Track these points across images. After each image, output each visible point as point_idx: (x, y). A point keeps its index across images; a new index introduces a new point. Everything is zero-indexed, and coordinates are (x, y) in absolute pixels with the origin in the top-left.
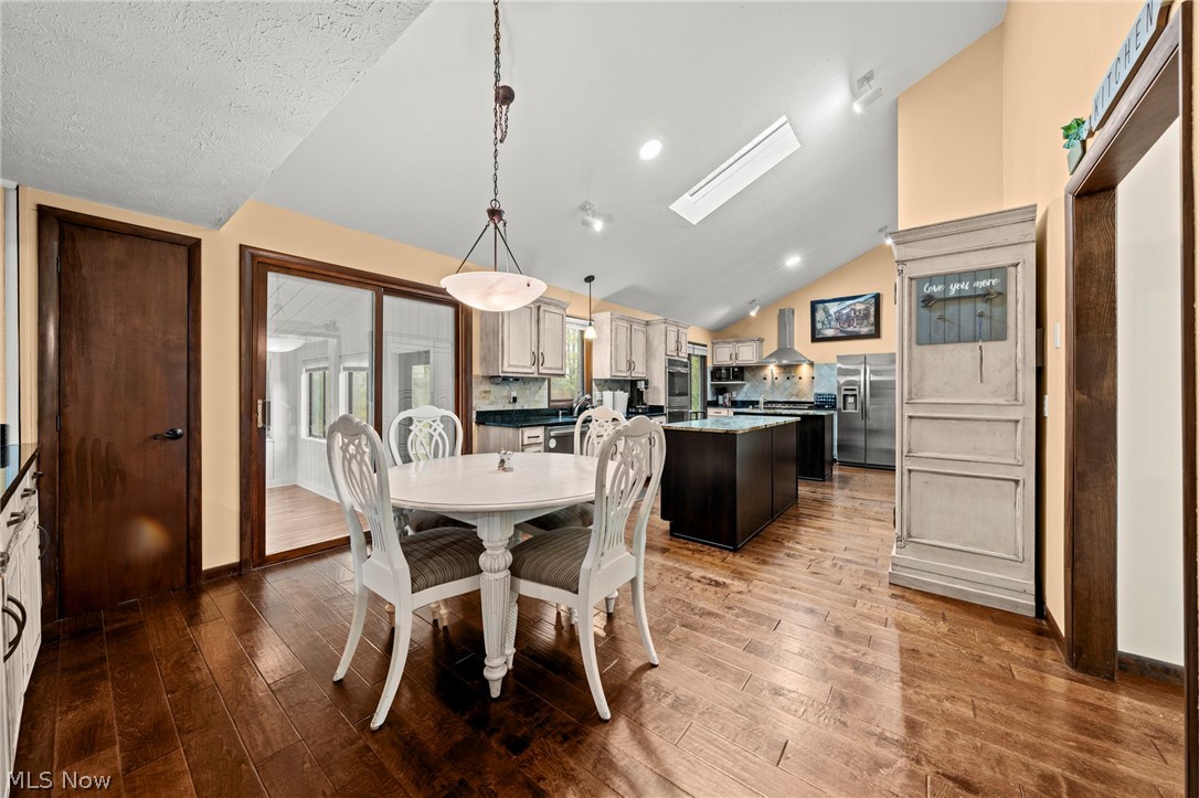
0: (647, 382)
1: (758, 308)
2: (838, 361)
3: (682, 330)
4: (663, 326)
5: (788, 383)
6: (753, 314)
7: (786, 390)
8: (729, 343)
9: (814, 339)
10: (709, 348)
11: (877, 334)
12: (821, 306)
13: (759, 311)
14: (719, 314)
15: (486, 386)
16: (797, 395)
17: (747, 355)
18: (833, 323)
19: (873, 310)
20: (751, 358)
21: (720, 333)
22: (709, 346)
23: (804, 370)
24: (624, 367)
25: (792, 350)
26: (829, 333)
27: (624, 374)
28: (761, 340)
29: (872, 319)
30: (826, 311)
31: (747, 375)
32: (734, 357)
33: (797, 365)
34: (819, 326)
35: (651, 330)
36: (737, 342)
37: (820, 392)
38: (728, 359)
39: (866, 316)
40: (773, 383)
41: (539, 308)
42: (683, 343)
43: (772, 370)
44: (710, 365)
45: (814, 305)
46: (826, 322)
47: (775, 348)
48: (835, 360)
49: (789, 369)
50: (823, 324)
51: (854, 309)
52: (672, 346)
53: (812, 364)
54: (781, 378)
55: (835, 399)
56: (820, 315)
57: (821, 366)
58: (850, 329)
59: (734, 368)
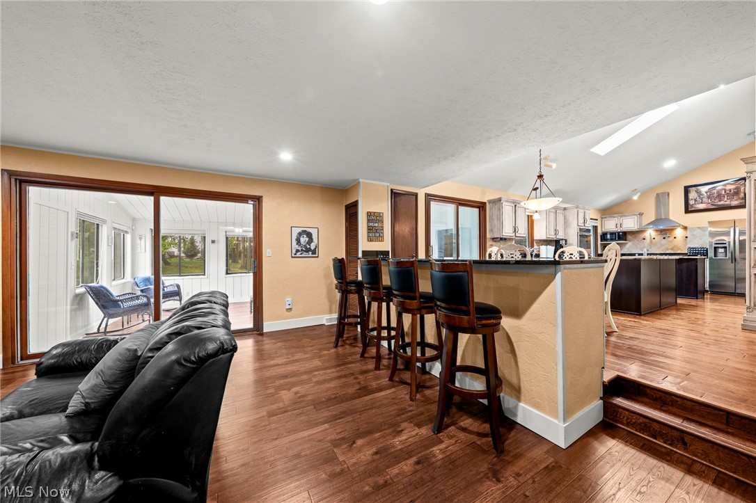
0: (566, 241)
1: (639, 194)
2: (710, 226)
3: (586, 211)
4: (576, 210)
5: (664, 241)
6: (635, 198)
7: (662, 246)
8: (614, 217)
9: (687, 211)
10: (599, 221)
12: (693, 188)
13: (640, 196)
14: (607, 200)
15: (492, 243)
16: (672, 249)
17: (629, 224)
18: (704, 200)
20: (633, 226)
21: (606, 212)
22: (599, 220)
23: (679, 233)
24: (553, 233)
25: (667, 220)
26: (701, 207)
27: (553, 237)
28: (641, 214)
29: (742, 195)
30: (699, 193)
31: (629, 237)
32: (619, 226)
33: (672, 230)
34: (691, 202)
35: (567, 212)
36: (621, 217)
37: (692, 246)
38: (614, 227)
39: (736, 193)
40: (651, 242)
41: (515, 206)
42: (588, 219)
43: (650, 233)
44: (599, 232)
45: (687, 190)
46: (698, 199)
47: (653, 218)
48: (707, 225)
49: (665, 233)
50: (695, 200)
51: (725, 189)
52: (581, 221)
53: (685, 228)
54: (658, 238)
55: (707, 251)
56: (693, 195)
57: (693, 229)
58: (721, 203)
59: (619, 233)
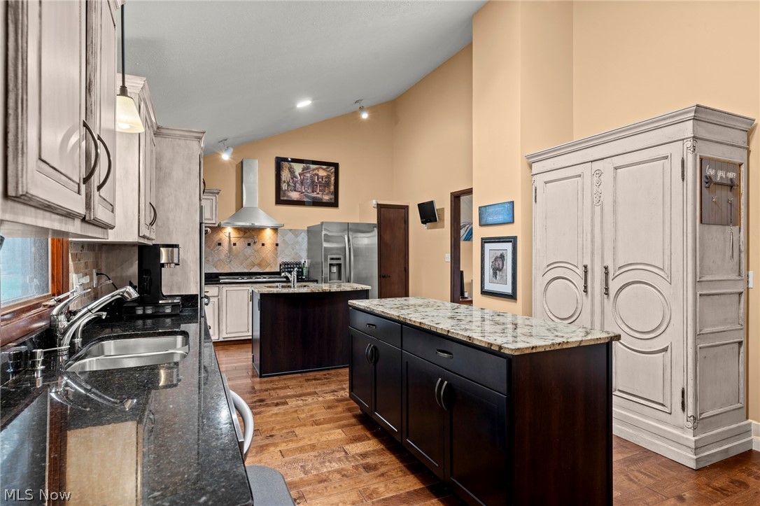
5: (249, 250)
7: (246, 258)
9: (278, 201)
11: (334, 204)
12: (285, 164)
16: (259, 265)
18: (298, 186)
19: (333, 178)
23: (268, 235)
26: (295, 196)
29: (332, 188)
30: (292, 171)
33: (259, 230)
34: (284, 186)
37: (284, 261)
39: (327, 184)
40: (230, 250)
43: (229, 233)
45: (280, 162)
46: (291, 183)
49: (249, 234)
50: (289, 185)
51: (318, 175)
53: (276, 229)
54: (241, 244)
55: (302, 268)
56: (285, 175)
57: (286, 232)
58: (314, 195)
